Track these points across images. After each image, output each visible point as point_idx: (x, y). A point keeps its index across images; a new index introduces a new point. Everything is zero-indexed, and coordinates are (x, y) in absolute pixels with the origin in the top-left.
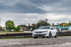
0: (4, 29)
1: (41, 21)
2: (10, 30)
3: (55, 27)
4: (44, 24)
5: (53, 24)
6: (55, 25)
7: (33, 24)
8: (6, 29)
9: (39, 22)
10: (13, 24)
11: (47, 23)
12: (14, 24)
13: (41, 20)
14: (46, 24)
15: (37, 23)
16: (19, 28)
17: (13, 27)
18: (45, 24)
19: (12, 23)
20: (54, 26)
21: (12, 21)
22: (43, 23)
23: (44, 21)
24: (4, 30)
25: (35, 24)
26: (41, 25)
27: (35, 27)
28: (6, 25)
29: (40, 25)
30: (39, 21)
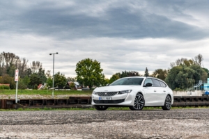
0: (73, 84)
2: (90, 87)
4: (191, 69)
7: (159, 71)
8: (77, 83)
9: (176, 65)
10: (99, 70)
11: (199, 67)
12: (102, 70)
13: (182, 60)
14: (198, 71)
15: (171, 68)
17: (99, 79)
18: (195, 69)
19: (96, 65)
21: (95, 61)
22: (188, 68)
23: (190, 61)
24: (73, 86)
25: (165, 71)
26: (181, 72)
28: (78, 73)
29: (178, 73)
30: (178, 61)
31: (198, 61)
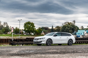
1: (67, 24)
2: (30, 33)
3: (85, 31)
4: (71, 26)
5: (82, 27)
6: (85, 29)
7: (58, 27)
8: (24, 32)
9: (64, 25)
10: (33, 26)
11: (74, 26)
12: (35, 26)
13: (67, 22)
14: (74, 27)
15: (62, 26)
16: (40, 31)
17: (33, 30)
18: (73, 26)
19: (32, 24)
20: (83, 29)
22: (69, 26)
23: (70, 23)
24: (23, 33)
25: (60, 27)
26: (67, 28)
27: (60, 30)
28: (25, 28)
29: (66, 28)
30: (65, 23)
31: (74, 23)
